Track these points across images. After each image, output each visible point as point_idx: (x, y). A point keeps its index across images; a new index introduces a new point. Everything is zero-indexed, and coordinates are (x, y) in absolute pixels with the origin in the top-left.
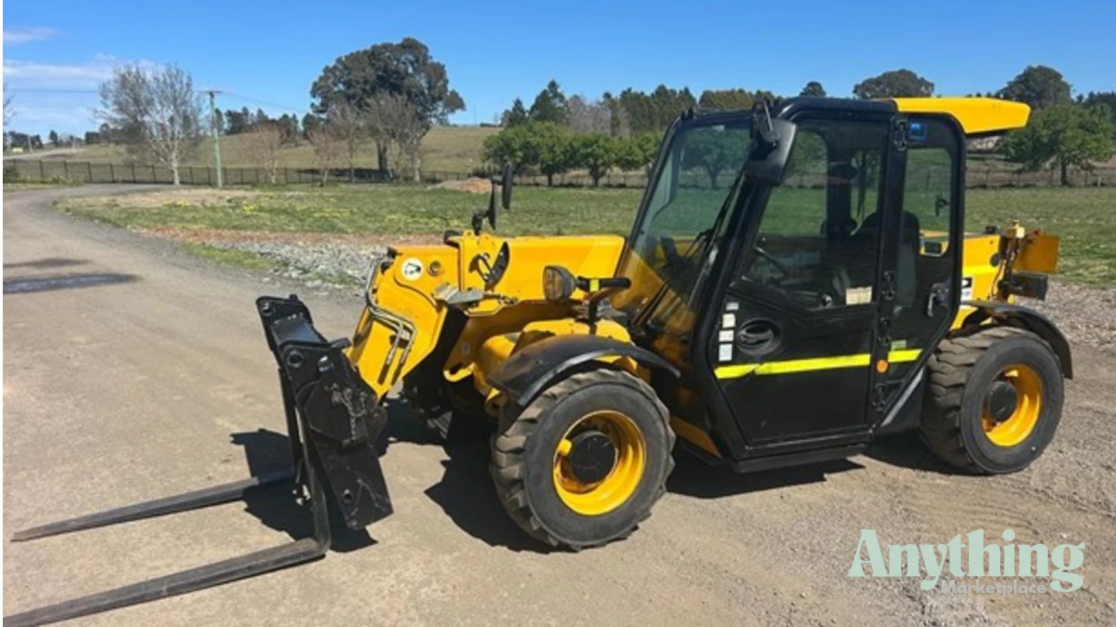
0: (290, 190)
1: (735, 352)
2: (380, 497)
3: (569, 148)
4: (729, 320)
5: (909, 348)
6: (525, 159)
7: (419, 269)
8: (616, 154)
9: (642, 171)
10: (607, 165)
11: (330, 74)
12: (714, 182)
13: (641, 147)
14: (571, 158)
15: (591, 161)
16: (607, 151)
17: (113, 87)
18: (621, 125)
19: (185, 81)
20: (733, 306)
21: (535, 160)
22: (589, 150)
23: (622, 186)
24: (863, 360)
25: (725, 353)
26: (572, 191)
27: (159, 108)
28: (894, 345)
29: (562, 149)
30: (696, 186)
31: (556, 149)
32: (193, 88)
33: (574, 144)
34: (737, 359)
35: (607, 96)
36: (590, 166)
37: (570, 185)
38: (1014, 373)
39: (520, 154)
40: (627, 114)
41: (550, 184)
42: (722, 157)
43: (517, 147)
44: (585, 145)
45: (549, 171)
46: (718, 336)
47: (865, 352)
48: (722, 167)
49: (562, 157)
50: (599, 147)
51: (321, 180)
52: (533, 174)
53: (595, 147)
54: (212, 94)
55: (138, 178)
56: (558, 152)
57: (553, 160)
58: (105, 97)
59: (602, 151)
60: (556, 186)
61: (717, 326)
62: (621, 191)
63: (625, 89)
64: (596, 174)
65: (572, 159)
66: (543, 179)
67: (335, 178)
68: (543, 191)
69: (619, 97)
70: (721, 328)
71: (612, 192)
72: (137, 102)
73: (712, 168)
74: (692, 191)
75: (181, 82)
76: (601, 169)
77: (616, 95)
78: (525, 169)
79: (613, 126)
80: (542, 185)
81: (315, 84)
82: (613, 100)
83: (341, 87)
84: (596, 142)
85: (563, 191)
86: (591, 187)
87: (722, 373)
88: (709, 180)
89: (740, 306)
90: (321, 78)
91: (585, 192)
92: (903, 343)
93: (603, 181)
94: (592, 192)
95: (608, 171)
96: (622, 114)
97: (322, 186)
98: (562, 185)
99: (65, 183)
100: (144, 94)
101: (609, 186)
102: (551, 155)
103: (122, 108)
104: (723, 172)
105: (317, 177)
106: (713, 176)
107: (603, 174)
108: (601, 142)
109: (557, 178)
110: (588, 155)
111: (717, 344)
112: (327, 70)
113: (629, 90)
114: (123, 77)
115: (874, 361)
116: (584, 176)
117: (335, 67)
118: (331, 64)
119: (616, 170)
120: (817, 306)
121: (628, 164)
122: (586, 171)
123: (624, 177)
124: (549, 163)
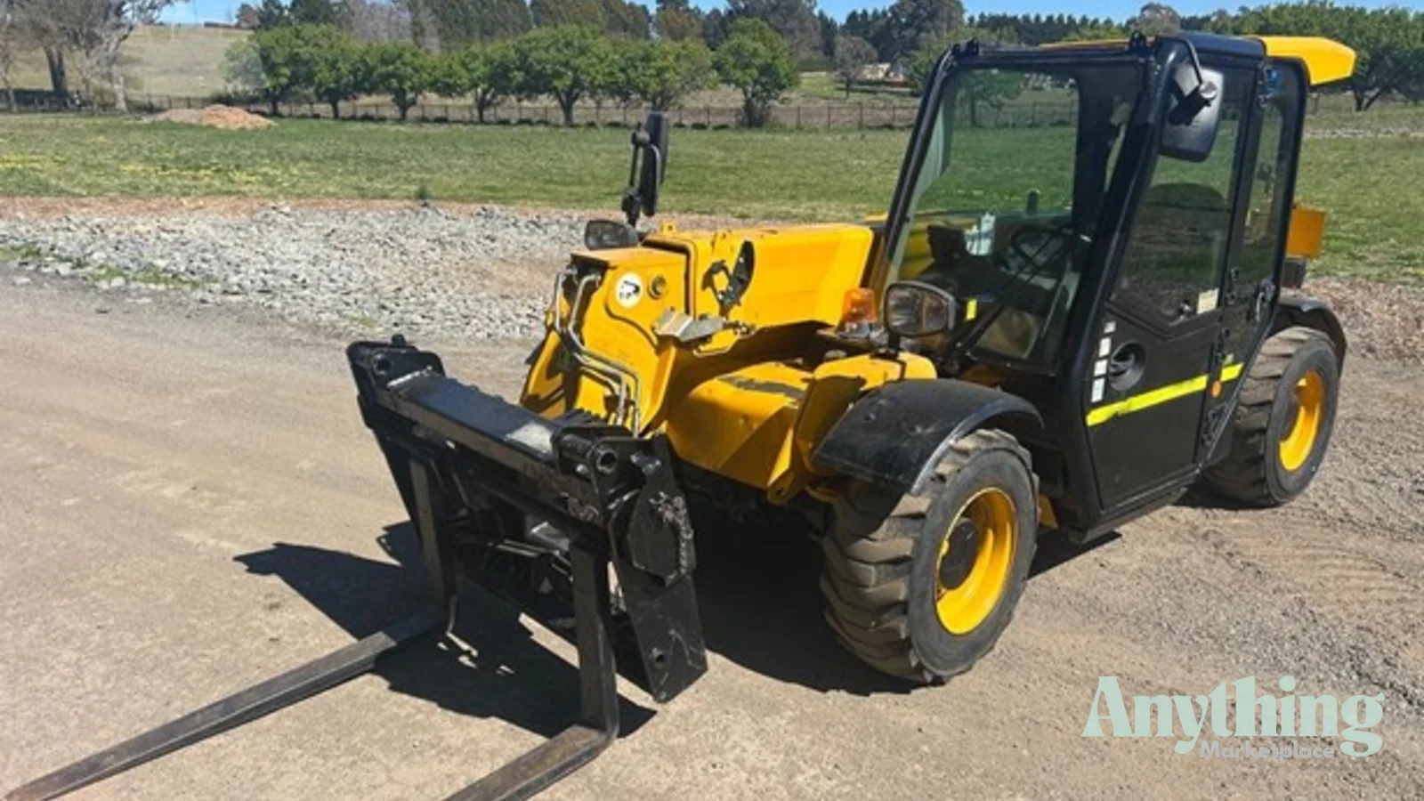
1: (1106, 388)
2: (693, 649)
3: (359, 65)
4: (1105, 347)
5: (1235, 361)
6: (294, 79)
7: (637, 289)
8: (430, 75)
9: (469, 99)
10: (418, 90)
12: (568, 117)
13: (465, 65)
14: (364, 79)
15: (394, 82)
16: (415, 70)
18: (427, 33)
20: (1110, 327)
21: (308, 80)
22: (391, 68)
23: (442, 120)
24: (1200, 383)
25: (1098, 391)
26: (372, 126)
28: (1226, 360)
29: (349, 66)
30: (546, 123)
31: (340, 65)
33: (367, 58)
34: (1107, 398)
36: (393, 91)
37: (367, 118)
39: (285, 71)
41: (336, 116)
42: (576, 82)
43: (280, 60)
44: (385, 62)
45: (333, 96)
46: (1093, 369)
47: (1204, 372)
48: (576, 98)
49: (351, 78)
50: (404, 63)
53: (398, 63)
56: (344, 70)
57: (337, 82)
59: (409, 70)
60: (344, 119)
61: (1093, 356)
62: (442, 128)
64: (404, 106)
65: (366, 81)
66: (324, 108)
68: (328, 126)
70: (1097, 358)
71: (429, 129)
73: (564, 98)
74: (541, 129)
76: (410, 95)
78: (294, 94)
79: (415, 34)
80: (324, 117)
84: (400, 56)
86: (398, 121)
87: (1092, 418)
88: (561, 114)
89: (1117, 327)
91: (389, 128)
92: (1232, 356)
93: (413, 112)
94: (400, 128)
95: (420, 98)
98: (353, 118)
101: (424, 120)
102: (333, 75)
104: (578, 103)
106: (567, 108)
107: (413, 103)
108: (407, 57)
109: (345, 107)
111: (1091, 380)
115: (1210, 383)
116: (383, 105)
119: (433, 97)
121: (446, 89)
122: (388, 98)
123: (446, 107)
124: (333, 85)
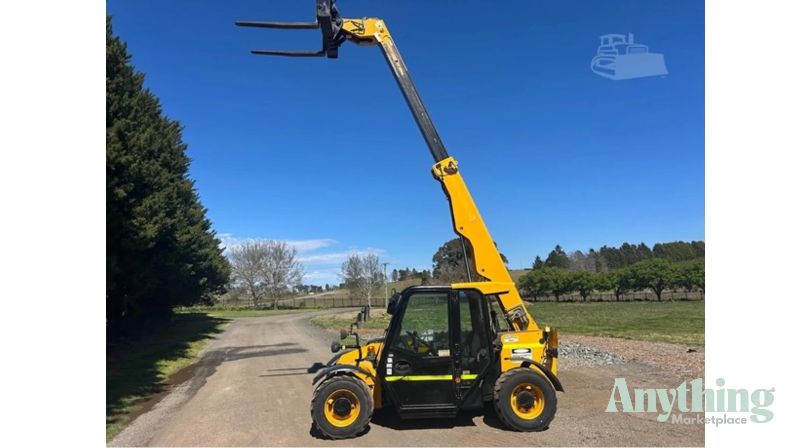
0: (420, 308)
1: (393, 371)
3: (566, 281)
4: (390, 360)
5: (471, 373)
6: (541, 288)
8: (594, 283)
9: (612, 292)
10: (590, 289)
11: (442, 251)
12: (659, 297)
13: (609, 278)
14: (568, 286)
15: (580, 287)
16: (588, 281)
17: (347, 265)
18: (602, 266)
19: (376, 259)
20: (391, 355)
21: (547, 287)
22: (578, 281)
23: (600, 300)
24: (449, 377)
25: (389, 372)
26: (569, 304)
27: (364, 271)
28: (464, 372)
29: (562, 281)
30: (647, 300)
31: (559, 281)
32: (379, 262)
33: (569, 278)
34: (394, 374)
35: (592, 250)
36: (580, 290)
37: (570, 301)
38: (529, 388)
39: (539, 285)
40: (605, 260)
41: (558, 301)
42: (661, 282)
43: (537, 281)
44: (576, 278)
45: (557, 293)
46: (385, 365)
47: (450, 374)
48: (663, 288)
49: (563, 285)
50: (584, 279)
51: (435, 302)
52: (548, 296)
53: (581, 279)
54: (385, 265)
55: (354, 305)
56: (560, 283)
57: (557, 287)
58: (343, 269)
59: (586, 281)
60: (560, 302)
61: (385, 362)
62: (599, 304)
63: (603, 246)
64: (584, 294)
65: (568, 287)
66: (553, 298)
67: (443, 301)
69: (599, 251)
70: (387, 363)
71: (593, 304)
72: (355, 269)
73: (656, 289)
74: (644, 303)
75: (374, 260)
76: (587, 292)
77: (597, 249)
78: (543, 293)
79: (597, 266)
80: (553, 301)
81: (434, 256)
82: (595, 253)
83: (447, 256)
84: (582, 276)
85: (564, 304)
86: (581, 302)
87: (388, 379)
88: (655, 296)
89: (394, 355)
90: (438, 253)
91: (577, 304)
92: (468, 372)
93: (588, 298)
94: (581, 305)
95: (591, 292)
96: (602, 260)
97: (435, 305)
98: (564, 301)
99: (322, 308)
100: (359, 266)
101: (592, 301)
102: (556, 285)
103: (350, 274)
104: (663, 291)
105: (433, 301)
106: (659, 294)
107: (588, 294)
108: (585, 276)
109: (561, 298)
110: (579, 284)
111: (386, 369)
112: (441, 249)
113: (605, 246)
114: (351, 260)
115: (454, 378)
116: (577, 296)
117: (444, 247)
118: (442, 246)
119: (596, 292)
120: (426, 356)
121: (601, 288)
122: (578, 293)
123: (601, 295)
124: (555, 289)
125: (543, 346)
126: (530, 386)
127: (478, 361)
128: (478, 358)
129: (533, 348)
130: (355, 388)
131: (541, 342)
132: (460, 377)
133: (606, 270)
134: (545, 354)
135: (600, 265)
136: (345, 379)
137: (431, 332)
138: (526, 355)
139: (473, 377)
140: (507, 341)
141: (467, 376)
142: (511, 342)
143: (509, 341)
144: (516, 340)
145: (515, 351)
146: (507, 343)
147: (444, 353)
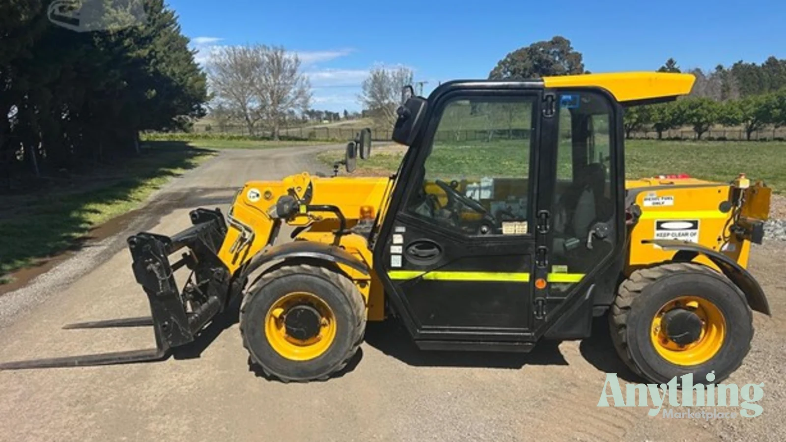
0: (466, 145)
1: (404, 261)
2: (185, 329)
3: (676, 110)
4: (398, 239)
5: (570, 271)
6: (639, 120)
7: (258, 195)
8: (718, 114)
9: (742, 127)
10: (709, 123)
11: (502, 66)
13: (741, 107)
14: (678, 117)
15: (695, 119)
16: (709, 111)
17: (370, 82)
18: (732, 90)
19: (409, 75)
20: (402, 229)
21: (648, 120)
22: (694, 111)
23: (723, 139)
24: (524, 277)
25: (396, 261)
26: (676, 143)
27: (393, 94)
28: (555, 268)
29: (670, 111)
31: (665, 111)
32: (414, 81)
33: (682, 107)
34: (405, 266)
35: (720, 68)
36: (694, 123)
37: (677, 139)
38: (694, 304)
39: (636, 116)
40: (737, 81)
41: (660, 138)
44: (692, 108)
45: (660, 128)
46: (389, 249)
47: (525, 271)
49: (671, 117)
50: (703, 108)
51: (488, 138)
52: (646, 131)
53: (699, 108)
54: (422, 84)
55: (378, 138)
56: (667, 114)
57: (663, 119)
58: (364, 88)
59: (705, 111)
60: (663, 140)
61: (388, 242)
62: (721, 143)
63: (737, 62)
64: (699, 129)
65: (679, 120)
66: (654, 134)
67: (499, 136)
68: (651, 144)
69: (731, 69)
70: (392, 244)
71: (712, 144)
72: (381, 91)
75: (406, 77)
76: (704, 126)
77: (728, 66)
78: (639, 127)
79: (723, 91)
80: (653, 139)
81: (491, 73)
82: (724, 72)
83: (509, 73)
84: (701, 104)
85: (668, 143)
86: (694, 140)
87: (393, 275)
89: (407, 229)
90: (496, 69)
91: (687, 144)
92: (565, 268)
93: (705, 135)
94: (694, 144)
95: (711, 127)
96: (733, 82)
97: (488, 141)
98: (669, 139)
99: (337, 141)
100: (386, 86)
101: (711, 139)
102: (661, 116)
103: (373, 95)
105: (486, 135)
107: (706, 130)
108: (705, 105)
109: (665, 134)
110: (694, 115)
111: (389, 255)
112: (502, 63)
113: (740, 62)
114: (375, 77)
115: (533, 278)
116: (689, 132)
117: (506, 60)
118: (503, 58)
119: (718, 126)
120: (475, 233)
121: (729, 122)
122: (691, 128)
123: (725, 131)
124: (659, 122)
125: (726, 216)
126: (696, 300)
127: (589, 246)
128: (590, 241)
129: (702, 219)
130: (325, 289)
131: (724, 208)
132: (545, 277)
133: (735, 97)
134: (728, 234)
135: (728, 89)
136: (307, 273)
137: (487, 181)
138: (687, 234)
139: (576, 278)
140: (647, 204)
141: (560, 276)
142: (657, 207)
143: (654, 204)
144: (669, 203)
145: (663, 226)
146: (649, 209)
147: (513, 229)
